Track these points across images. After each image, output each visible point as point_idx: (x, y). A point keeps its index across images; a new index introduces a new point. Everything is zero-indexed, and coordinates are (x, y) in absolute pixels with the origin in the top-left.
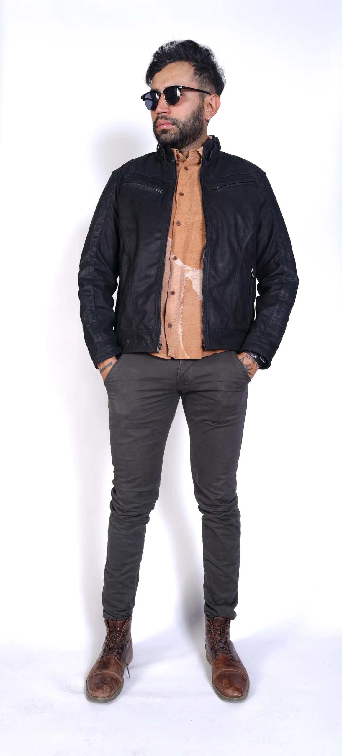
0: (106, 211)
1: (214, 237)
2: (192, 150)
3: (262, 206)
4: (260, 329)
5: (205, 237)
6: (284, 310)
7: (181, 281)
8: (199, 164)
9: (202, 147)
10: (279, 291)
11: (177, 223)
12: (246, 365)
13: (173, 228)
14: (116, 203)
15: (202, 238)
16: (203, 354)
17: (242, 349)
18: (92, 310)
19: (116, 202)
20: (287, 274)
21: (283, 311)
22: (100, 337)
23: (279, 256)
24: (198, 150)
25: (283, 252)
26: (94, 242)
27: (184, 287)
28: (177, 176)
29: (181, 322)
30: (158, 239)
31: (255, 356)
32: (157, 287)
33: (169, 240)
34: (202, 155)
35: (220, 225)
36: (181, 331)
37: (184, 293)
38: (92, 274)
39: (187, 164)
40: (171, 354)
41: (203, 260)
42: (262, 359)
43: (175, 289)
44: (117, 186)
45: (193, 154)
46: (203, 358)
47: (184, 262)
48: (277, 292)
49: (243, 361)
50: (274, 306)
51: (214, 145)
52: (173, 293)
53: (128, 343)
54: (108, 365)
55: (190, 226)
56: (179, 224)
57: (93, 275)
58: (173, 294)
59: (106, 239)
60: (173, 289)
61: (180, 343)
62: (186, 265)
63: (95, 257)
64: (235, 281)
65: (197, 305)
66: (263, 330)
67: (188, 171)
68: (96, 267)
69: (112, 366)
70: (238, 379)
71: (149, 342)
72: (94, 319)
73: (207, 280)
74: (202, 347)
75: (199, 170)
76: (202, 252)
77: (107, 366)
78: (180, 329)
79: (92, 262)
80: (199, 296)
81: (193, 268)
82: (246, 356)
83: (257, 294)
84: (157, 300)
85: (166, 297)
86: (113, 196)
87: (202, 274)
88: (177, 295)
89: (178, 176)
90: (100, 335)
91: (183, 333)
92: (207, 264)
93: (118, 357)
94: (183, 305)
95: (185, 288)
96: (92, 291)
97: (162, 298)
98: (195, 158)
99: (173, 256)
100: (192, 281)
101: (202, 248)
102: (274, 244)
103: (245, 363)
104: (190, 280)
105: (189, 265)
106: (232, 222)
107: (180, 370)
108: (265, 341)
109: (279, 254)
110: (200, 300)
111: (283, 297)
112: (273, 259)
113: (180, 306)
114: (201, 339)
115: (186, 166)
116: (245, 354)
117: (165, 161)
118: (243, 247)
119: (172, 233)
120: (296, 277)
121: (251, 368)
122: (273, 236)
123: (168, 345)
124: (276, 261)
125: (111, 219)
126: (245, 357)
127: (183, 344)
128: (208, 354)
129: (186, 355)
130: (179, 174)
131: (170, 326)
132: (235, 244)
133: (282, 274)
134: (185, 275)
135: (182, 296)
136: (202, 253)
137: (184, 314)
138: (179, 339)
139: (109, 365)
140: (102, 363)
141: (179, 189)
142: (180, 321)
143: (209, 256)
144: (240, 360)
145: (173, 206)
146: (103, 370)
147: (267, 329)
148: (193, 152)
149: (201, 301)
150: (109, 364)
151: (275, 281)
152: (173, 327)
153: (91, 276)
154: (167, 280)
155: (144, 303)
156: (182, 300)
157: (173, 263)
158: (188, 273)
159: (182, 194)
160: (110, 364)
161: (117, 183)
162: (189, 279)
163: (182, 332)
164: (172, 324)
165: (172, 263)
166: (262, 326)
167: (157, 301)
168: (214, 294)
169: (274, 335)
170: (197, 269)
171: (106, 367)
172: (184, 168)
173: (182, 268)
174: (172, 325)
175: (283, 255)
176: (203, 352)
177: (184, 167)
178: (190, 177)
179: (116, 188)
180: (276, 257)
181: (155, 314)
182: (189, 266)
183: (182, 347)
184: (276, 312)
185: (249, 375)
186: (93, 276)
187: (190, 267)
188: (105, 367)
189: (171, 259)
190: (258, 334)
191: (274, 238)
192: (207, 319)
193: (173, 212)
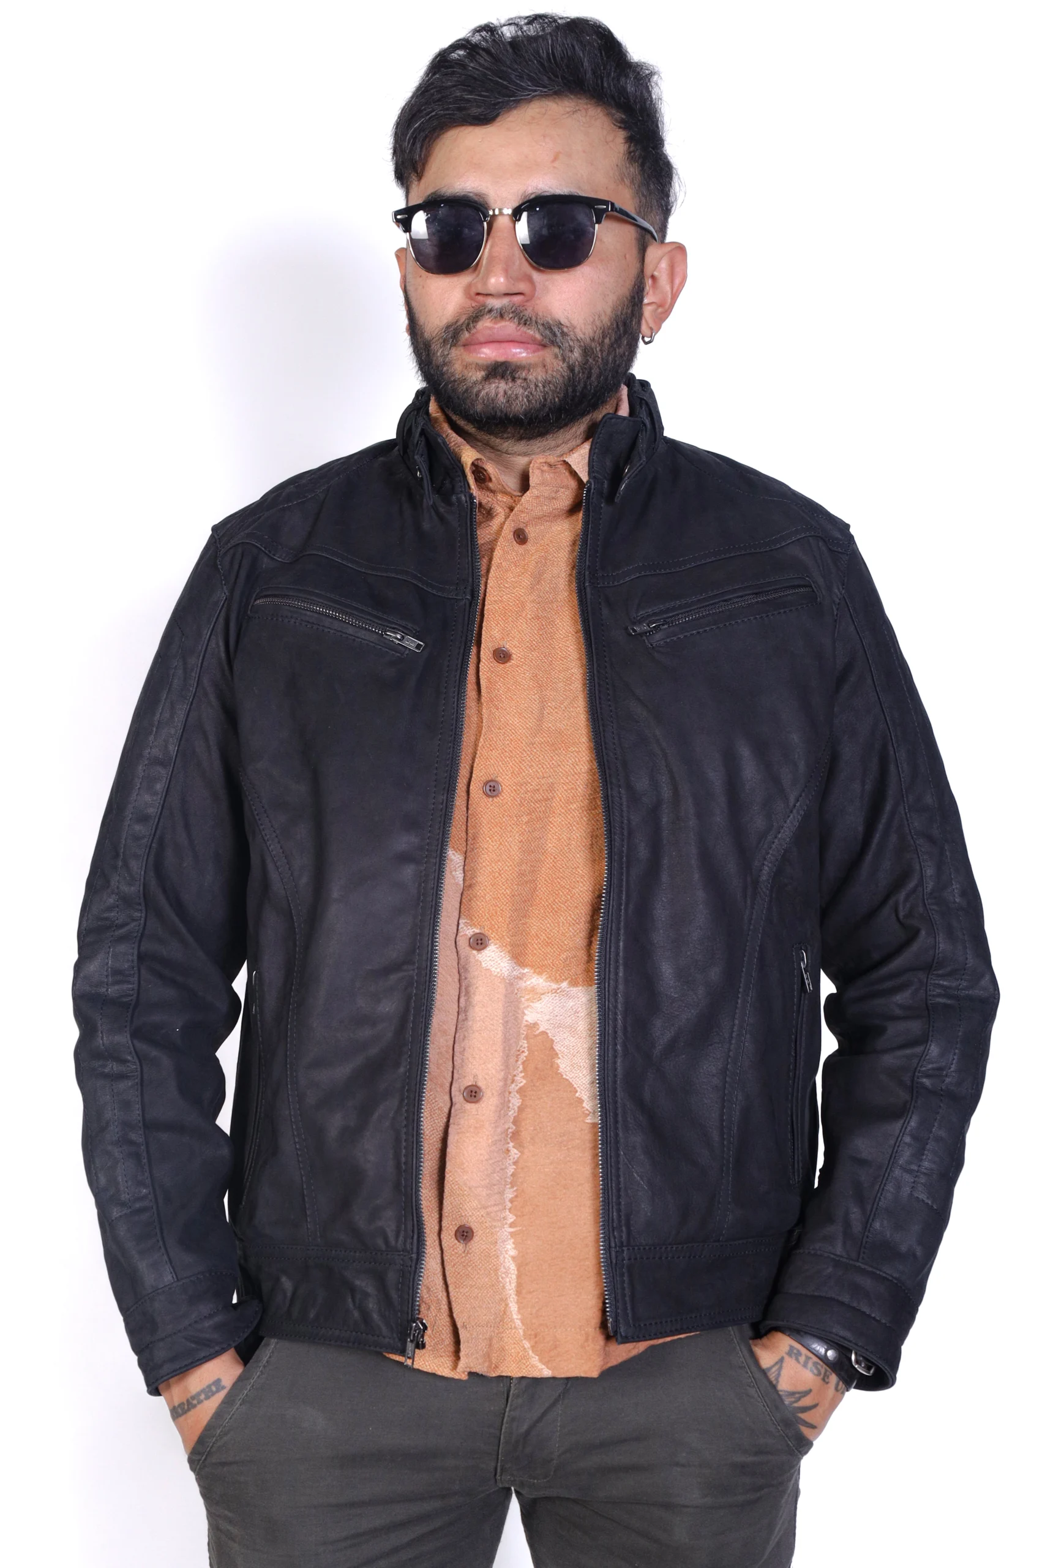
0: (186, 707)
1: (643, 851)
2: (544, 460)
3: (841, 680)
4: (847, 1224)
5: (603, 843)
6: (942, 1133)
7: (506, 1040)
8: (573, 510)
9: (587, 447)
10: (918, 1050)
11: (486, 784)
12: (792, 1394)
13: (467, 809)
14: (227, 673)
15: (592, 845)
16: (606, 1355)
17: (770, 1323)
18: (132, 1143)
19: (226, 668)
20: (949, 969)
21: (938, 1139)
22: (168, 1268)
23: (914, 891)
24: (569, 460)
25: (929, 872)
26: (137, 838)
27: (523, 1063)
28: (484, 568)
29: (511, 1218)
30: (404, 858)
31: (831, 1354)
32: (402, 1070)
33: (454, 858)
34: (585, 478)
35: (666, 793)
36: (513, 1253)
37: (521, 1091)
38: (132, 979)
39: (524, 517)
40: (471, 1361)
41: (596, 946)
42: (857, 1362)
43: (480, 1077)
44: (229, 600)
45: (548, 476)
46: (608, 1374)
47: (518, 956)
48: (908, 1051)
49: (779, 1375)
50: (902, 1122)
51: (638, 435)
52: (473, 1094)
53: (289, 1294)
54: (203, 1391)
55: (538, 796)
56: (492, 789)
57: (136, 979)
58: (473, 1099)
59: (187, 827)
60: (475, 1076)
61: (507, 1305)
62: (526, 970)
63: (140, 904)
64: (736, 1029)
65: (578, 1141)
66: (857, 1227)
67: (529, 546)
68: (147, 946)
69: (221, 1396)
70: (756, 1454)
71: (372, 1305)
72: (141, 1184)
73: (615, 1038)
74: (603, 1325)
75: (574, 543)
76: (595, 910)
77: (199, 1394)
78: (509, 1247)
79: (127, 924)
80: (584, 1105)
81: (557, 981)
82: (790, 1353)
83: (829, 1044)
84: (406, 1126)
85: (446, 1110)
86: (213, 644)
87: (595, 1009)
88: (489, 1103)
89: (488, 571)
90: (165, 1257)
91: (521, 1264)
92: (617, 968)
93: (246, 1355)
94: (520, 1146)
95: (525, 1070)
96: (129, 1058)
97: (425, 1114)
98: (557, 492)
99: (468, 931)
100: (556, 1039)
101: (593, 892)
102: (893, 838)
103: (784, 1385)
104: (544, 1033)
105: (539, 969)
106: (716, 777)
107: (513, 1419)
108: (867, 1283)
109: (911, 885)
110: (589, 1120)
111: (938, 1073)
112: (891, 902)
113: (508, 1151)
114: (597, 1292)
115: (522, 526)
116: (784, 1343)
117: (430, 499)
118: (764, 878)
119: (464, 827)
120: (988, 977)
121: (814, 1403)
122: (888, 807)
123: (459, 1325)
124: (901, 914)
125: (206, 739)
126: (787, 1358)
127: (519, 1312)
128: (630, 1351)
129: (535, 1360)
130: (490, 560)
131: (465, 1234)
132: (731, 867)
133: (928, 968)
134: (524, 1014)
135: (516, 1101)
136: (592, 916)
137: (522, 1183)
138: (504, 1287)
139: (208, 1392)
140: (180, 1380)
141: (493, 633)
142: (507, 1212)
143: (622, 932)
144: (764, 1372)
145: (467, 711)
146: (185, 1412)
147: (877, 1225)
148: (546, 468)
149: (594, 1125)
150: (209, 1387)
151: (900, 998)
152: (476, 1239)
153: (125, 986)
154: (445, 1032)
155: (352, 1134)
156: (515, 1122)
157: (472, 960)
158: (537, 1005)
159: (502, 656)
160: (214, 1389)
161: (232, 591)
162: (542, 1029)
163: (513, 1258)
164: (474, 1226)
165: (467, 958)
166: (855, 1214)
167: (404, 1130)
168: (647, 1095)
169: (904, 1248)
170: (574, 983)
171: (195, 1402)
172: (511, 536)
173: (511, 986)
174: (473, 1232)
175: (930, 885)
176: (606, 1345)
177: (513, 530)
178: (538, 578)
179: (224, 609)
180: (902, 896)
181: (397, 1186)
182: (540, 973)
183: (518, 1323)
184: (909, 1145)
185: (805, 1430)
186: (135, 986)
187: (544, 976)
188: (193, 1398)
189: (463, 943)
190: (839, 1249)
191: (893, 813)
192: (623, 1207)
193: (467, 738)
